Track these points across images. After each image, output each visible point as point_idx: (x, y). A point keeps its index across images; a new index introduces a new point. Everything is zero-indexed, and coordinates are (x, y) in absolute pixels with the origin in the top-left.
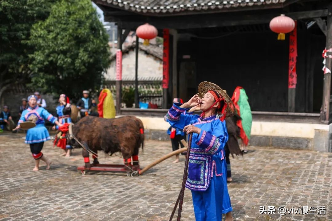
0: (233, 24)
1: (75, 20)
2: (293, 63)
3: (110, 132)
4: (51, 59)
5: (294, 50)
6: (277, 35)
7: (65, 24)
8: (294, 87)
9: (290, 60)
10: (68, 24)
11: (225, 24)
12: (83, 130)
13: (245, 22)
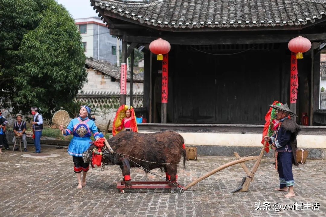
0: (248, 42)
1: (66, 32)
2: (295, 80)
3: (155, 147)
4: (45, 71)
5: (295, 69)
6: (295, 54)
7: (56, 35)
8: (295, 102)
9: (292, 77)
10: (60, 35)
11: (239, 42)
12: (125, 146)
13: (260, 41)
